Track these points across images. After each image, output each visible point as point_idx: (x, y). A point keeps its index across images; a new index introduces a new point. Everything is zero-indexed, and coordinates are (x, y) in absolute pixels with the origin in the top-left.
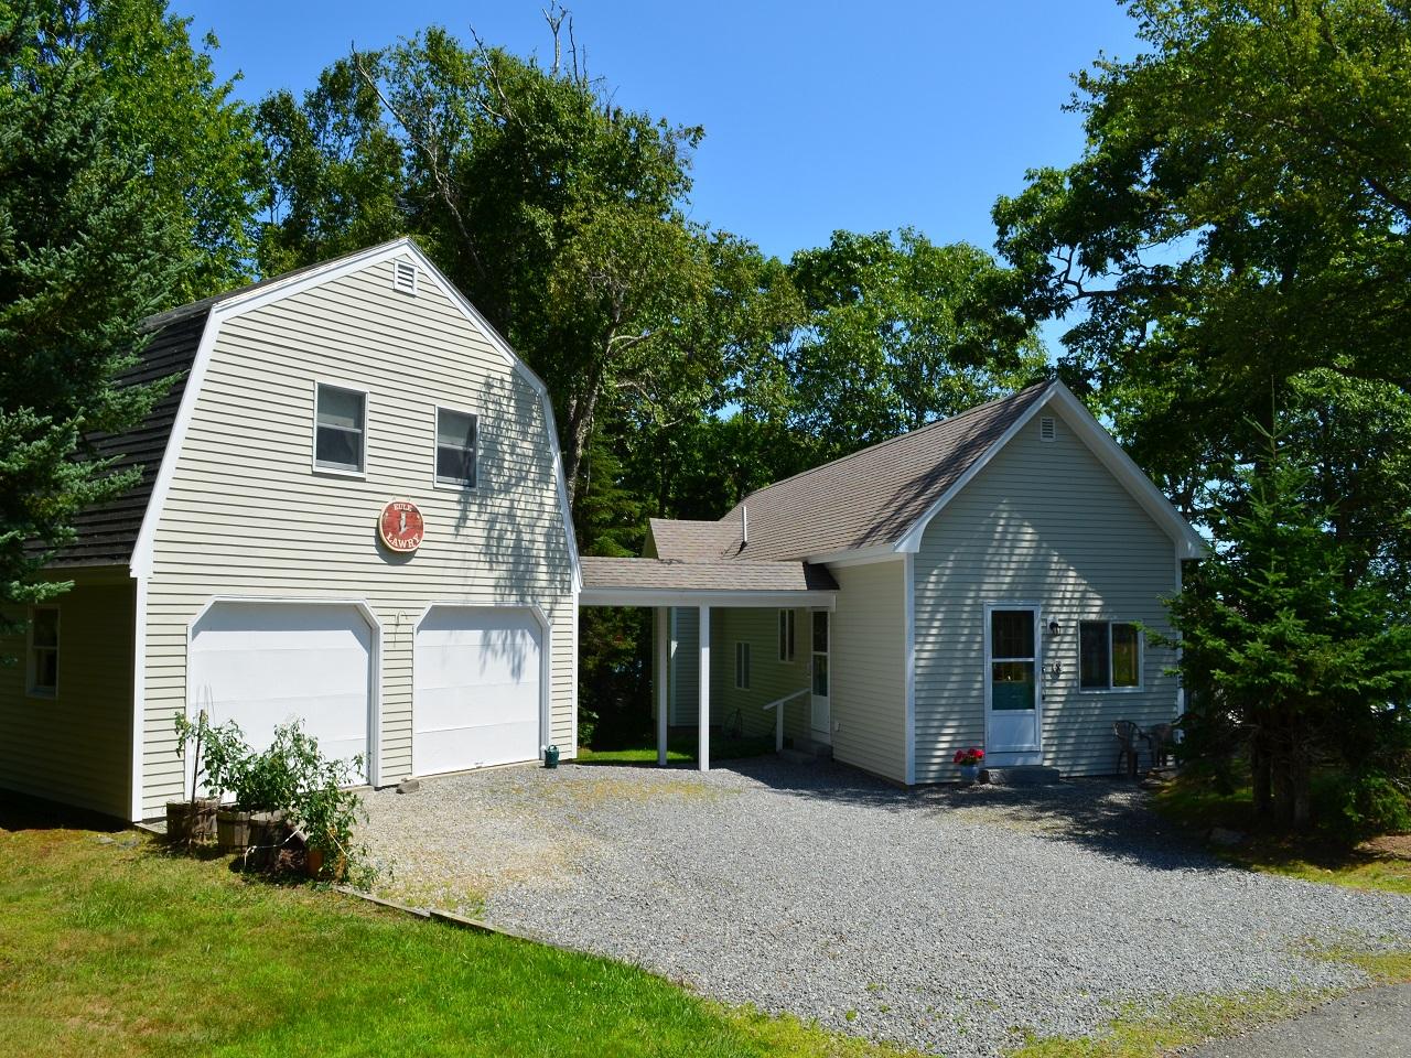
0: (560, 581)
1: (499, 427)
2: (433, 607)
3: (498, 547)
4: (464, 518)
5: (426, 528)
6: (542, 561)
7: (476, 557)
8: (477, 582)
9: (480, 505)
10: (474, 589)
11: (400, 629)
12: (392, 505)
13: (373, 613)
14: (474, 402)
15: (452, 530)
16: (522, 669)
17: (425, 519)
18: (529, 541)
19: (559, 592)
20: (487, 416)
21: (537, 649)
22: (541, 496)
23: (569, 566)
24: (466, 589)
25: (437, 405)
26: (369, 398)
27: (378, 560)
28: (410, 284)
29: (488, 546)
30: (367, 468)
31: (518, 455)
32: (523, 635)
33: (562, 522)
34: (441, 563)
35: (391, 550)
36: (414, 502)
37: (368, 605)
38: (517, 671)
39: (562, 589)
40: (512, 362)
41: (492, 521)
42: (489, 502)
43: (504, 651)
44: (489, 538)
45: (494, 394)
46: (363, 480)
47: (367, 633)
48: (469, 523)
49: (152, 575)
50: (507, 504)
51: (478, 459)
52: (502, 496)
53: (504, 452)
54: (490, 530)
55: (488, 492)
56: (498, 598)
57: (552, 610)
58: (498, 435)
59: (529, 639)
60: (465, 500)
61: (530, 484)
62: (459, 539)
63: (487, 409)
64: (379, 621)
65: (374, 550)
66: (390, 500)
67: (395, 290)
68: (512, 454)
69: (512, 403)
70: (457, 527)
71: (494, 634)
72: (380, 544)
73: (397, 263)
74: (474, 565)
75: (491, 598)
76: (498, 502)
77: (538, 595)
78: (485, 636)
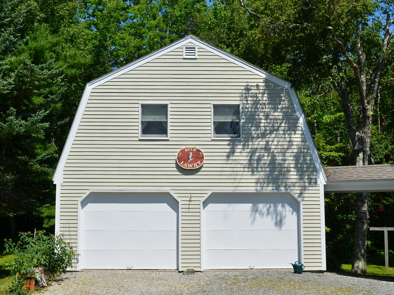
0: (308, 179)
1: (256, 108)
2: (213, 193)
3: (258, 164)
4: (232, 152)
5: (205, 158)
6: (292, 169)
7: (242, 169)
8: (242, 181)
9: (244, 145)
10: (240, 184)
11: (191, 203)
12: (184, 149)
13: (175, 196)
14: (239, 99)
15: (225, 158)
16: (283, 223)
17: (204, 154)
18: (282, 160)
19: (307, 184)
20: (247, 104)
21: (295, 213)
22: (290, 138)
23: (315, 170)
24: (236, 184)
25: (212, 103)
26: (169, 106)
27: (178, 173)
28: (194, 54)
29: (250, 164)
30: (169, 135)
31: (271, 119)
32: (283, 206)
33: (308, 149)
34: (218, 173)
35: (184, 169)
36: (198, 147)
37: (172, 193)
38: (279, 223)
39: (310, 183)
40: (264, 76)
41: (253, 152)
42: (250, 143)
43: (268, 213)
44: (250, 160)
45: (252, 93)
46: (168, 140)
47: (174, 204)
48: (236, 154)
49: (62, 183)
50: (264, 143)
51: (241, 124)
52: (260, 139)
53: (261, 119)
54: (251, 156)
55: (249, 138)
56: (259, 188)
57: (301, 193)
58: (255, 112)
59: (288, 208)
60: (233, 144)
61: (281, 132)
62: (229, 162)
63: (247, 100)
64: (179, 199)
65: (175, 169)
66: (184, 147)
67: (184, 59)
68: (266, 119)
69: (266, 95)
70: (228, 156)
71: (261, 206)
72: (178, 167)
73: (184, 47)
74: (240, 173)
75: (254, 188)
76: (256, 143)
77: (289, 186)
78: (254, 206)
